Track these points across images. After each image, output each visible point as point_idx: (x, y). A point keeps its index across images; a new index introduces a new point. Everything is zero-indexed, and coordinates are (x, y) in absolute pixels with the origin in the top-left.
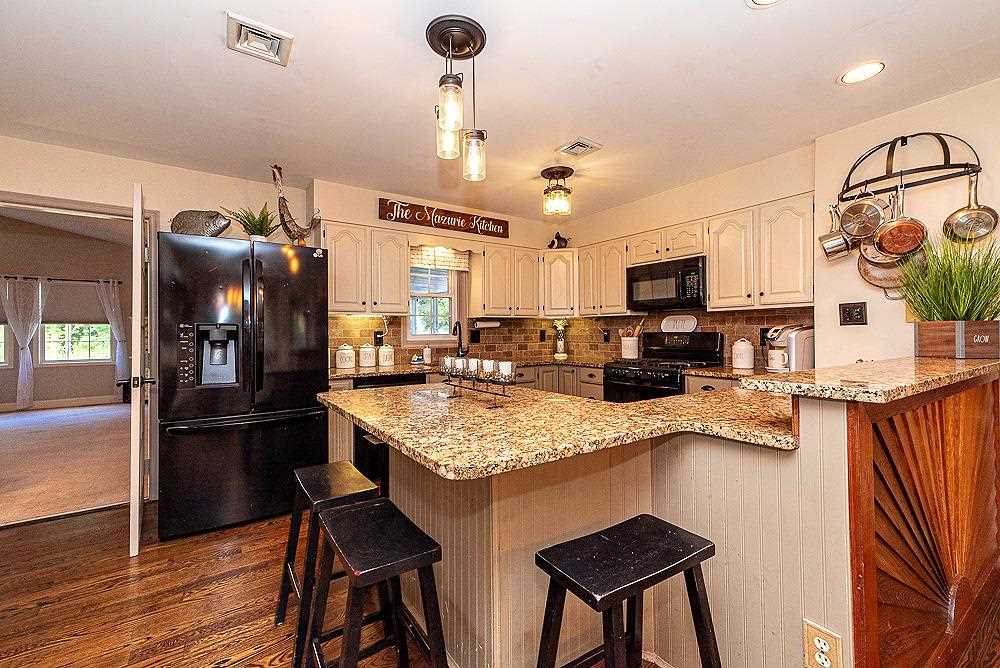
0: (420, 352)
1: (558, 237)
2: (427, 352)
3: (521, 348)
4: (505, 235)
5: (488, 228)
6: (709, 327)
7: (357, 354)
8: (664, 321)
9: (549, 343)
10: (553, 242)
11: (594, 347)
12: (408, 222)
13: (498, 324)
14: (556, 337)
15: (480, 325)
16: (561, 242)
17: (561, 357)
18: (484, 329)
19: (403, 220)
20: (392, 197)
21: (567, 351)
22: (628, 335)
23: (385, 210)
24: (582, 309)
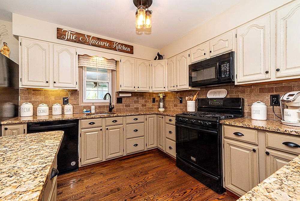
0: (90, 107)
1: (158, 54)
2: (93, 107)
3: (143, 105)
4: (131, 52)
5: (122, 48)
6: (234, 96)
7: (51, 109)
8: (209, 92)
9: (157, 103)
10: (156, 57)
11: (176, 106)
12: (75, 42)
13: (130, 95)
14: (160, 101)
15: (121, 95)
16: (160, 57)
17: (162, 110)
18: (124, 97)
19: (72, 41)
20: (65, 28)
21: (164, 107)
22: (190, 100)
23: (61, 34)
24: (169, 88)
